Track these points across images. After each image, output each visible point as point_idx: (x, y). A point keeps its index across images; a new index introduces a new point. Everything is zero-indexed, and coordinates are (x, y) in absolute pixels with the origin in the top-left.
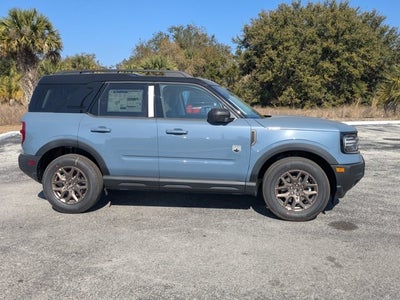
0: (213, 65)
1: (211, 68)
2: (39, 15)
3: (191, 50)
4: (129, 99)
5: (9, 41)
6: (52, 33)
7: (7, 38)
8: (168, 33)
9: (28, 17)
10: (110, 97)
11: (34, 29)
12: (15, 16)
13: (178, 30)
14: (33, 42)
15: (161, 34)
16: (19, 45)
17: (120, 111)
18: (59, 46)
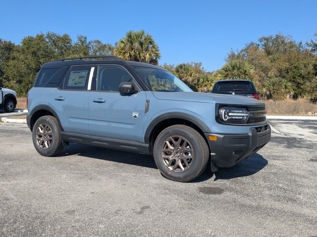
0: (296, 67)
1: (294, 70)
2: (146, 34)
3: (276, 56)
4: (80, 77)
5: (124, 53)
6: (154, 47)
7: (124, 51)
8: (258, 43)
9: (138, 36)
10: (71, 76)
11: (141, 44)
12: (130, 36)
13: (267, 39)
14: (139, 54)
15: (252, 44)
16: (130, 56)
17: (74, 85)
18: (157, 56)
